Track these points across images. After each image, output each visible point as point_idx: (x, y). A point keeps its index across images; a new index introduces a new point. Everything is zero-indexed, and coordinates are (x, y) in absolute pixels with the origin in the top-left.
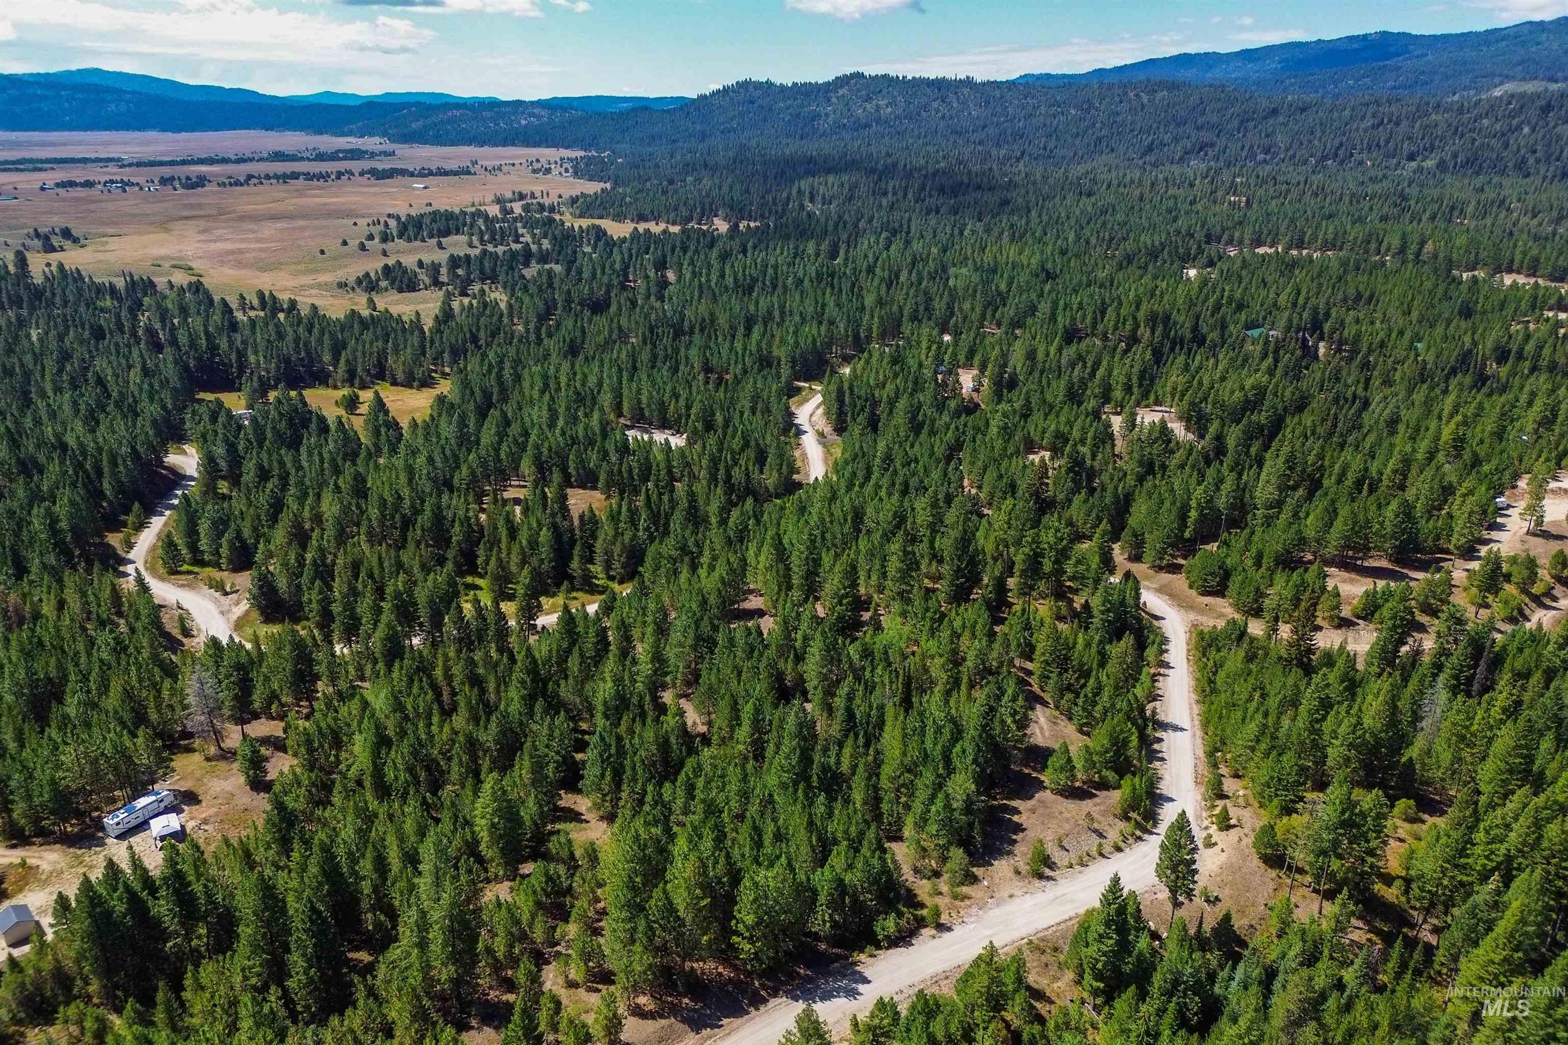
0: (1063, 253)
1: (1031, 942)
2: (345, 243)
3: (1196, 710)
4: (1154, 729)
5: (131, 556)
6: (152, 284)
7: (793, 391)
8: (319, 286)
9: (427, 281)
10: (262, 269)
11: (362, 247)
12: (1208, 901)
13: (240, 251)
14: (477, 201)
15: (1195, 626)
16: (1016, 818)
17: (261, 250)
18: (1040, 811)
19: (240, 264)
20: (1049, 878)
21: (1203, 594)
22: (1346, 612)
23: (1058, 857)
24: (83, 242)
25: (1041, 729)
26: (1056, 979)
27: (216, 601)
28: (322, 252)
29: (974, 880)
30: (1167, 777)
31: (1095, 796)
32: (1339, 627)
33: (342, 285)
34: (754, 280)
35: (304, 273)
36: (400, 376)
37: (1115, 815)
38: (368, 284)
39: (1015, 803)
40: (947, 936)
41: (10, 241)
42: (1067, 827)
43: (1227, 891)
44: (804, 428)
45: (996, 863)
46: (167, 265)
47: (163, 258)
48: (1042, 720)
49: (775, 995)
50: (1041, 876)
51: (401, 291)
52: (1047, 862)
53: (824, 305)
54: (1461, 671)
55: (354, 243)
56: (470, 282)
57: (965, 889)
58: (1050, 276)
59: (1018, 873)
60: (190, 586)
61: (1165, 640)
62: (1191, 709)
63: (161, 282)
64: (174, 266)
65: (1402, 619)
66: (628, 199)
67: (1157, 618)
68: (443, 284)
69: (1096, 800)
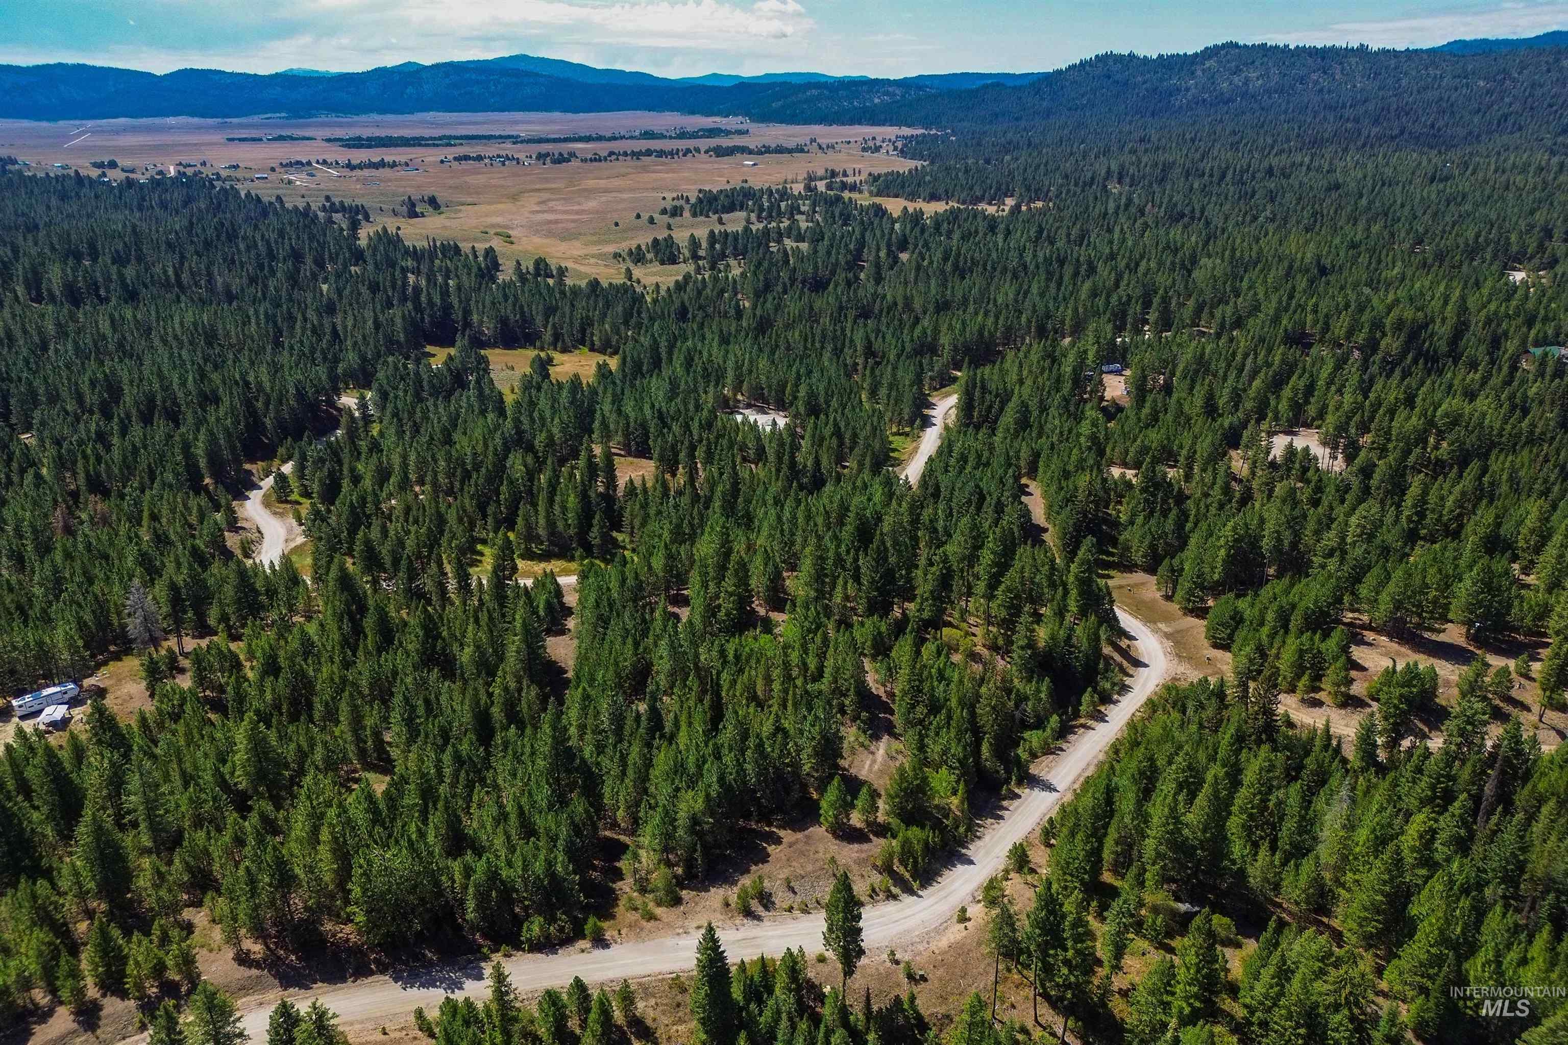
0: (1353, 246)
1: (678, 977)
2: (638, 217)
3: (1089, 773)
4: (1020, 783)
5: (262, 484)
6: (457, 250)
7: (944, 382)
8: (600, 256)
9: (687, 254)
10: (563, 239)
11: (651, 221)
12: (911, 977)
13: (556, 222)
14: (790, 177)
15: (1174, 679)
16: (771, 849)
17: (573, 221)
18: (799, 846)
19: (550, 234)
20: (759, 918)
21: (1215, 646)
22: (1358, 689)
23: (781, 898)
24: (443, 209)
25: (874, 761)
26: (681, 1021)
27: (290, 530)
28: (617, 224)
29: (677, 901)
30: (987, 838)
31: (870, 841)
32: (1343, 705)
33: (617, 256)
34: (974, 263)
35: (595, 243)
36: (597, 343)
37: (875, 867)
38: (638, 257)
39: (782, 833)
40: (599, 953)
41: (384, 206)
42: (810, 868)
43: (940, 972)
44: (934, 421)
45: (713, 890)
46: (492, 231)
47: (493, 226)
48: (881, 752)
49: (382, 972)
50: (748, 913)
51: (662, 263)
52: (766, 900)
53: (1026, 293)
54: (1440, 782)
55: (645, 216)
56: (723, 256)
57: (659, 911)
58: (1323, 271)
59: (727, 905)
60: (281, 515)
61: (1124, 689)
62: (1084, 770)
63: (465, 247)
64: (497, 234)
65: (1396, 707)
66: (928, 178)
67: (1138, 664)
68: (700, 258)
69: (865, 846)
